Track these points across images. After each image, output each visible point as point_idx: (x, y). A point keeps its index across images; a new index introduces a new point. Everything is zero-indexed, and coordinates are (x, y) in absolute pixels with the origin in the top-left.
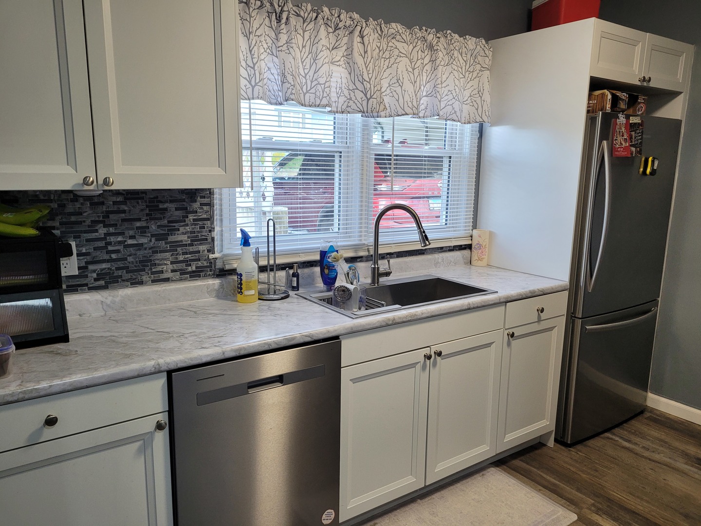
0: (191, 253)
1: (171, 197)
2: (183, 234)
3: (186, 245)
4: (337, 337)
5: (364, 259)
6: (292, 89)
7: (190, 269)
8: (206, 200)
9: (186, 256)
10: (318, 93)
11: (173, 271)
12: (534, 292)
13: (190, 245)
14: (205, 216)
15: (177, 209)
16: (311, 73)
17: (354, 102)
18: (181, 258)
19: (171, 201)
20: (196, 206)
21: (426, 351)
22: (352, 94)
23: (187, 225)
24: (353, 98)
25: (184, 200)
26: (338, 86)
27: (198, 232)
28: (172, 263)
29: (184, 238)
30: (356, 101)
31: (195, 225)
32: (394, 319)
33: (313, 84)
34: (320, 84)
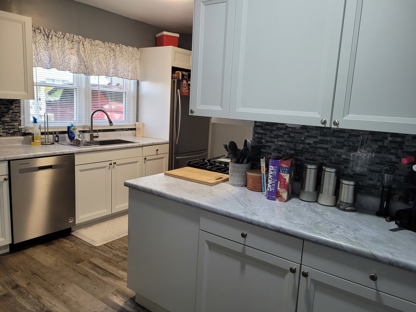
0: (11, 126)
1: (2, 103)
2: (7, 118)
3: (9, 122)
4: (73, 154)
5: (88, 132)
6: (54, 64)
7: (10, 132)
8: (17, 105)
9: (9, 127)
10: (65, 66)
11: (3, 132)
12: (154, 143)
13: (10, 122)
14: (17, 111)
15: (5, 108)
16: (62, 58)
17: (81, 70)
18: (7, 127)
19: (2, 105)
20: (13, 107)
21: (110, 162)
22: (80, 66)
23: (9, 114)
24: (81, 68)
25: (8, 104)
26: (74, 63)
27: (14, 117)
28: (3, 129)
29: (8, 119)
30: (82, 69)
31: (13, 114)
32: (96, 149)
33: (63, 62)
34: (66, 62)
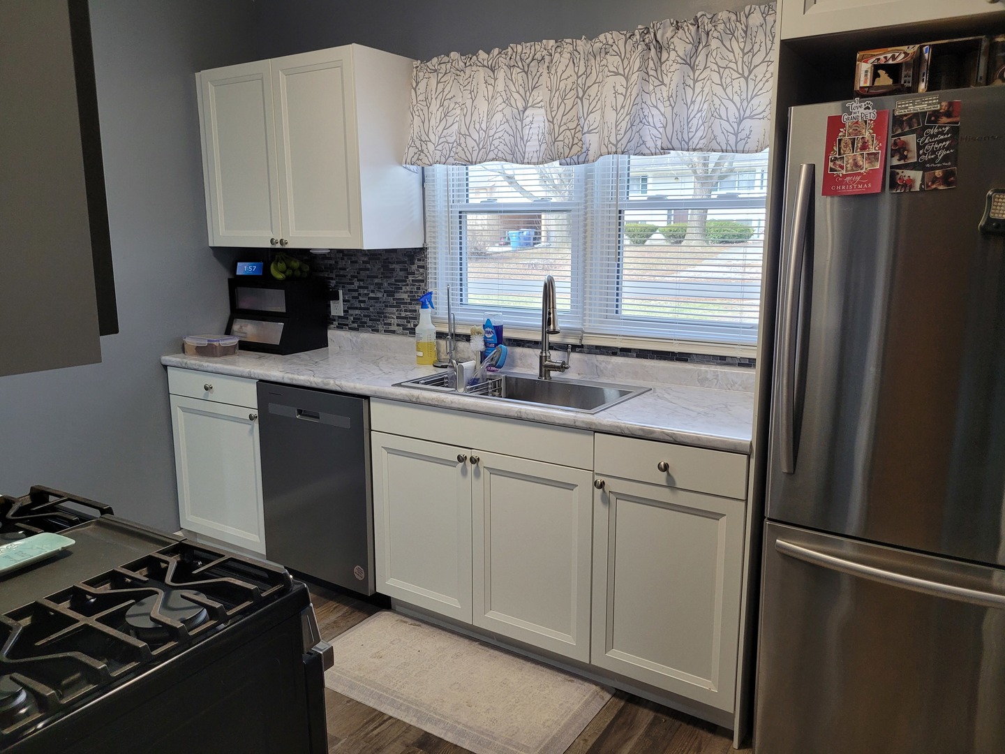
0: (410, 311)
1: (397, 259)
2: (406, 292)
3: (406, 303)
7: (409, 326)
8: (421, 263)
9: (407, 313)
11: (398, 325)
12: (653, 432)
13: (410, 304)
14: (420, 278)
15: (401, 270)
18: (403, 314)
19: (398, 263)
20: (414, 267)
23: (407, 285)
25: (405, 262)
27: (416, 292)
28: (398, 318)
29: (405, 296)
31: (414, 285)
32: (418, 398)
